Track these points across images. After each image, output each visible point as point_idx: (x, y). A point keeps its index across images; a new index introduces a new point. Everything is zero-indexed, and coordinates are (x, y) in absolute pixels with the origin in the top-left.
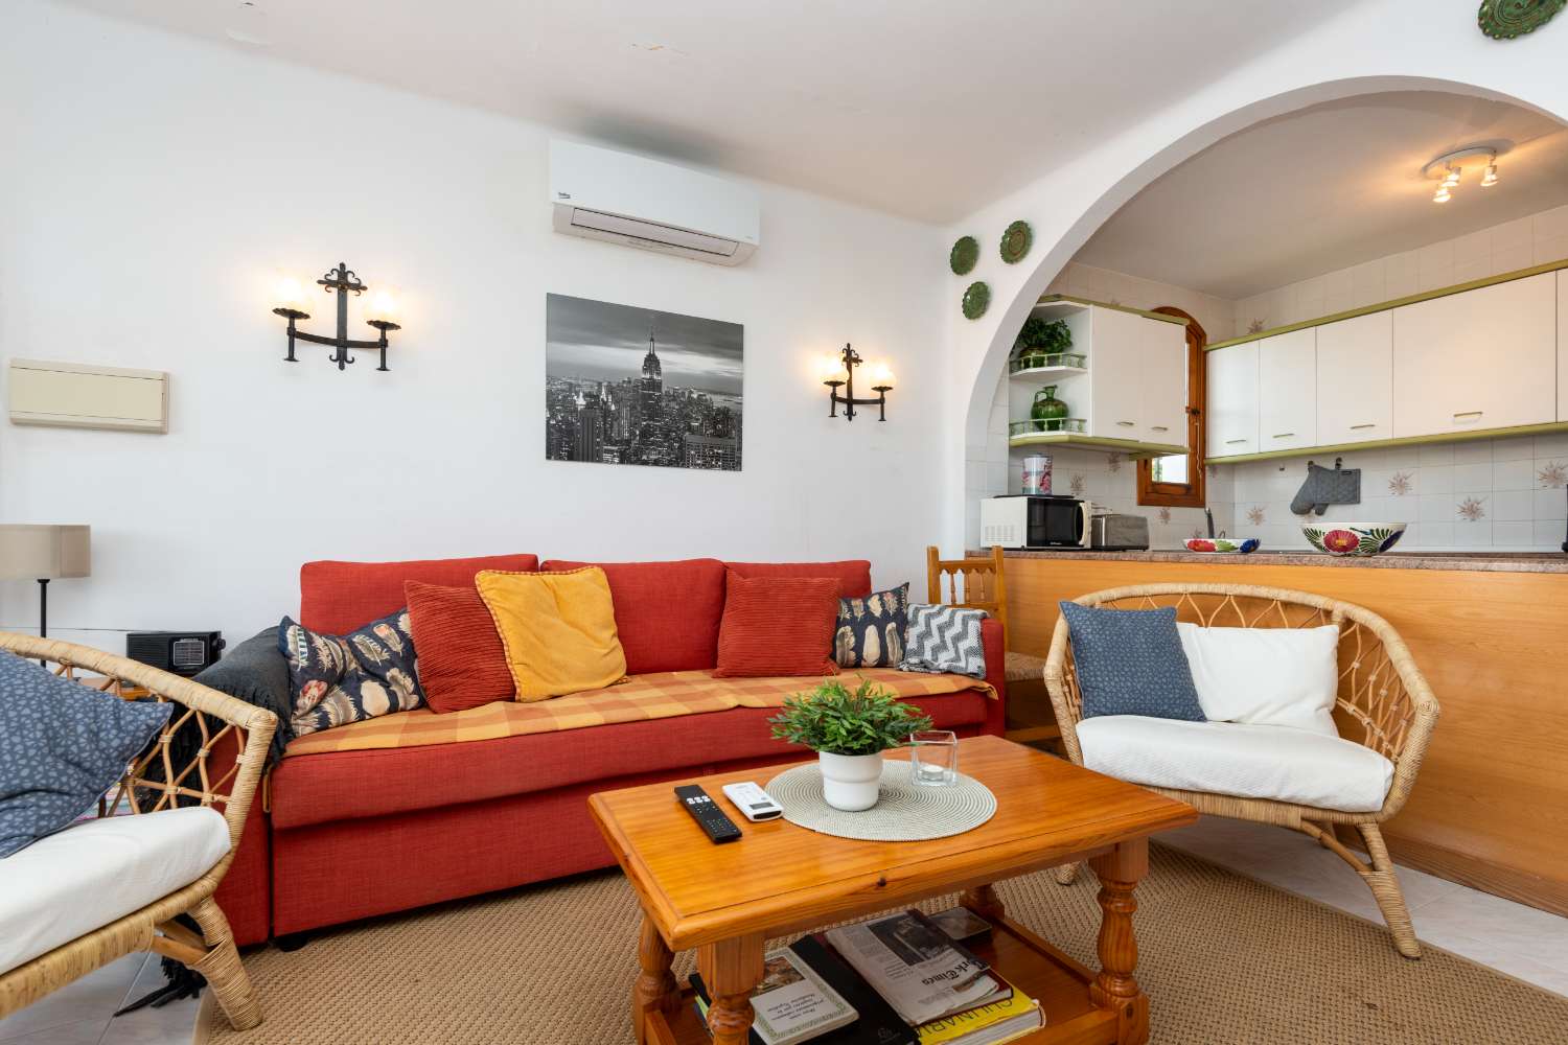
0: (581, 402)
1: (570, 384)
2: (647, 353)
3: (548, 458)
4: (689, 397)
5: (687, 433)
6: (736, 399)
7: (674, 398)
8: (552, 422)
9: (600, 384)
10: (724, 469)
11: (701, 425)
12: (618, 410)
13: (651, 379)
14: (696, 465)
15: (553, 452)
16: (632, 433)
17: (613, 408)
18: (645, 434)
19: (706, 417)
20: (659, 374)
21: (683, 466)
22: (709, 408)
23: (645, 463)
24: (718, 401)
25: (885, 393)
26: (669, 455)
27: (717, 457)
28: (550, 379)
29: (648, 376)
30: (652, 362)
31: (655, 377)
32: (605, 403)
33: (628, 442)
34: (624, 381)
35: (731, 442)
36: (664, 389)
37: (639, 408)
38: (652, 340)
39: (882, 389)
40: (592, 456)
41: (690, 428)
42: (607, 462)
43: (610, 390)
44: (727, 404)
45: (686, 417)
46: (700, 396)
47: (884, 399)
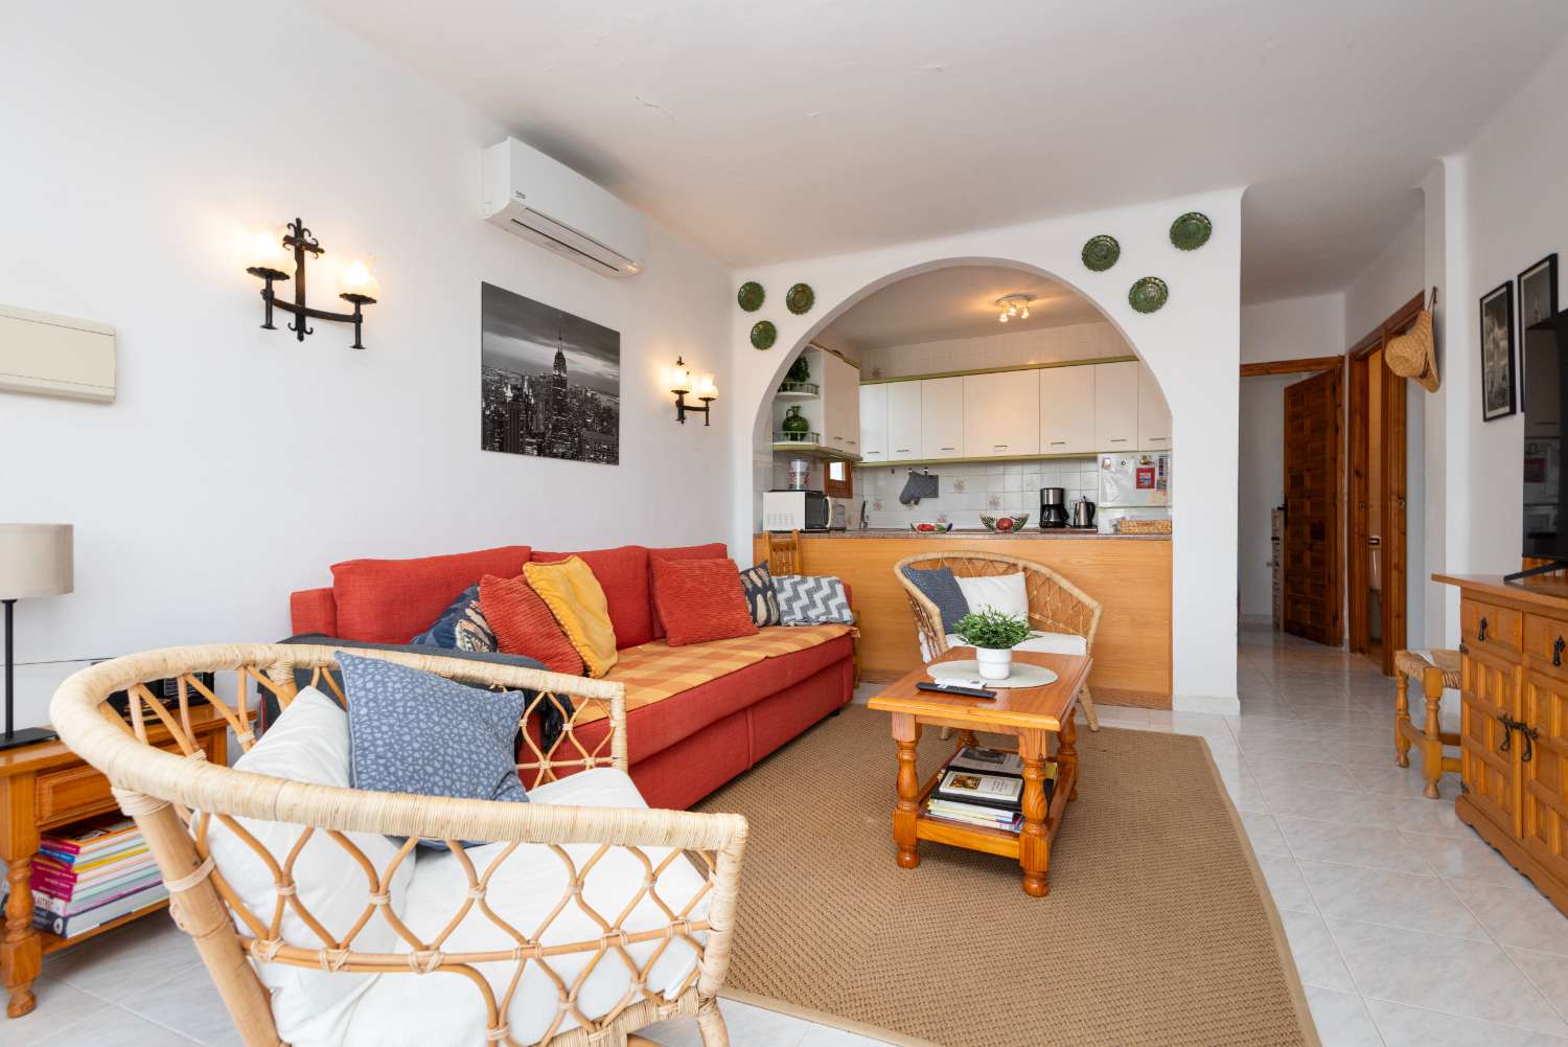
0: (509, 394)
1: (501, 376)
2: (556, 350)
3: (484, 448)
4: (585, 395)
5: (584, 429)
6: (615, 399)
7: (575, 395)
8: (488, 413)
9: (523, 377)
10: (608, 462)
11: (593, 421)
12: (536, 403)
13: (559, 375)
14: (589, 459)
15: (487, 442)
16: (547, 428)
17: (533, 401)
18: (556, 428)
19: (596, 414)
20: (565, 372)
21: (581, 459)
22: (598, 406)
23: (555, 456)
24: (604, 400)
25: (710, 403)
26: (572, 448)
27: (603, 452)
28: (485, 369)
29: (557, 373)
30: (560, 360)
31: (563, 375)
32: (527, 396)
33: (544, 434)
34: (541, 377)
35: (612, 438)
36: (569, 386)
37: (551, 403)
38: (560, 339)
39: (707, 400)
40: (517, 448)
42: (528, 454)
43: (531, 385)
44: (611, 404)
45: (583, 414)
46: (593, 394)
47: (708, 408)
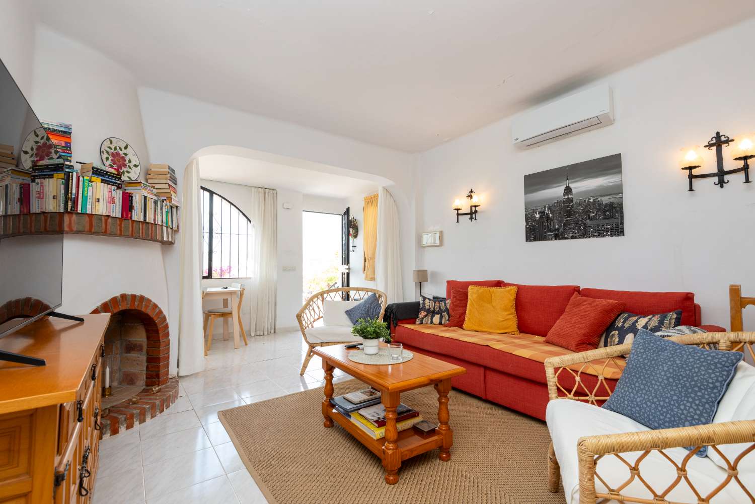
0: (538, 216)
1: (533, 209)
2: (565, 186)
3: (527, 241)
4: (588, 202)
5: (588, 220)
6: (620, 196)
7: (579, 204)
8: (528, 227)
9: (545, 207)
10: (612, 236)
11: (596, 214)
12: (553, 216)
13: (568, 198)
14: (594, 236)
15: (528, 239)
16: (560, 226)
17: (551, 215)
18: (566, 225)
19: (599, 210)
20: (571, 194)
21: (587, 237)
22: (600, 204)
23: (566, 238)
24: (606, 200)
26: (579, 233)
27: (607, 230)
28: (526, 209)
29: (566, 197)
30: (568, 190)
31: (570, 196)
32: (547, 214)
33: (558, 230)
34: (555, 203)
35: (615, 220)
36: (575, 201)
37: (562, 213)
38: (567, 179)
39: (746, 158)
40: (543, 238)
41: (589, 218)
42: (549, 240)
43: (549, 208)
44: (612, 200)
45: (587, 212)
46: (594, 200)
47: (748, 166)
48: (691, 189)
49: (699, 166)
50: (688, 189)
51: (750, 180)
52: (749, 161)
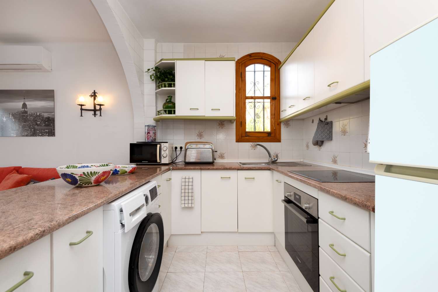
0: (5, 119)
1: (2, 115)
2: (23, 103)
4: (36, 114)
5: (36, 126)
6: (53, 114)
7: (31, 115)
9: (10, 114)
10: (49, 136)
11: (41, 123)
13: (24, 110)
14: (39, 136)
16: (20, 127)
17: (14, 120)
18: (23, 127)
19: (42, 120)
20: (27, 108)
21: (35, 136)
22: (43, 117)
23: (23, 136)
24: (46, 115)
26: (30, 133)
27: (46, 132)
29: (23, 110)
30: (24, 106)
31: (26, 110)
32: (11, 119)
33: (18, 130)
34: (16, 112)
35: (51, 127)
36: (28, 113)
37: (21, 120)
38: (24, 99)
39: (100, 105)
41: (37, 124)
43: (13, 115)
44: (49, 116)
45: (36, 121)
46: (40, 114)
47: (101, 109)
48: (81, 116)
49: (85, 105)
50: (80, 115)
51: (102, 115)
52: (102, 107)
